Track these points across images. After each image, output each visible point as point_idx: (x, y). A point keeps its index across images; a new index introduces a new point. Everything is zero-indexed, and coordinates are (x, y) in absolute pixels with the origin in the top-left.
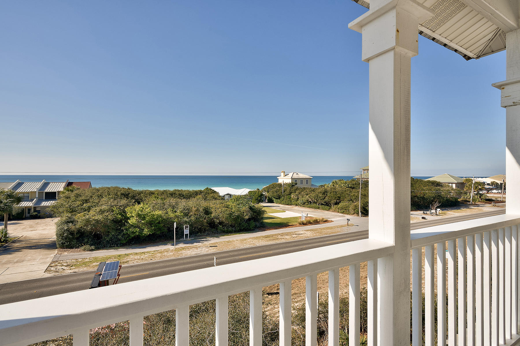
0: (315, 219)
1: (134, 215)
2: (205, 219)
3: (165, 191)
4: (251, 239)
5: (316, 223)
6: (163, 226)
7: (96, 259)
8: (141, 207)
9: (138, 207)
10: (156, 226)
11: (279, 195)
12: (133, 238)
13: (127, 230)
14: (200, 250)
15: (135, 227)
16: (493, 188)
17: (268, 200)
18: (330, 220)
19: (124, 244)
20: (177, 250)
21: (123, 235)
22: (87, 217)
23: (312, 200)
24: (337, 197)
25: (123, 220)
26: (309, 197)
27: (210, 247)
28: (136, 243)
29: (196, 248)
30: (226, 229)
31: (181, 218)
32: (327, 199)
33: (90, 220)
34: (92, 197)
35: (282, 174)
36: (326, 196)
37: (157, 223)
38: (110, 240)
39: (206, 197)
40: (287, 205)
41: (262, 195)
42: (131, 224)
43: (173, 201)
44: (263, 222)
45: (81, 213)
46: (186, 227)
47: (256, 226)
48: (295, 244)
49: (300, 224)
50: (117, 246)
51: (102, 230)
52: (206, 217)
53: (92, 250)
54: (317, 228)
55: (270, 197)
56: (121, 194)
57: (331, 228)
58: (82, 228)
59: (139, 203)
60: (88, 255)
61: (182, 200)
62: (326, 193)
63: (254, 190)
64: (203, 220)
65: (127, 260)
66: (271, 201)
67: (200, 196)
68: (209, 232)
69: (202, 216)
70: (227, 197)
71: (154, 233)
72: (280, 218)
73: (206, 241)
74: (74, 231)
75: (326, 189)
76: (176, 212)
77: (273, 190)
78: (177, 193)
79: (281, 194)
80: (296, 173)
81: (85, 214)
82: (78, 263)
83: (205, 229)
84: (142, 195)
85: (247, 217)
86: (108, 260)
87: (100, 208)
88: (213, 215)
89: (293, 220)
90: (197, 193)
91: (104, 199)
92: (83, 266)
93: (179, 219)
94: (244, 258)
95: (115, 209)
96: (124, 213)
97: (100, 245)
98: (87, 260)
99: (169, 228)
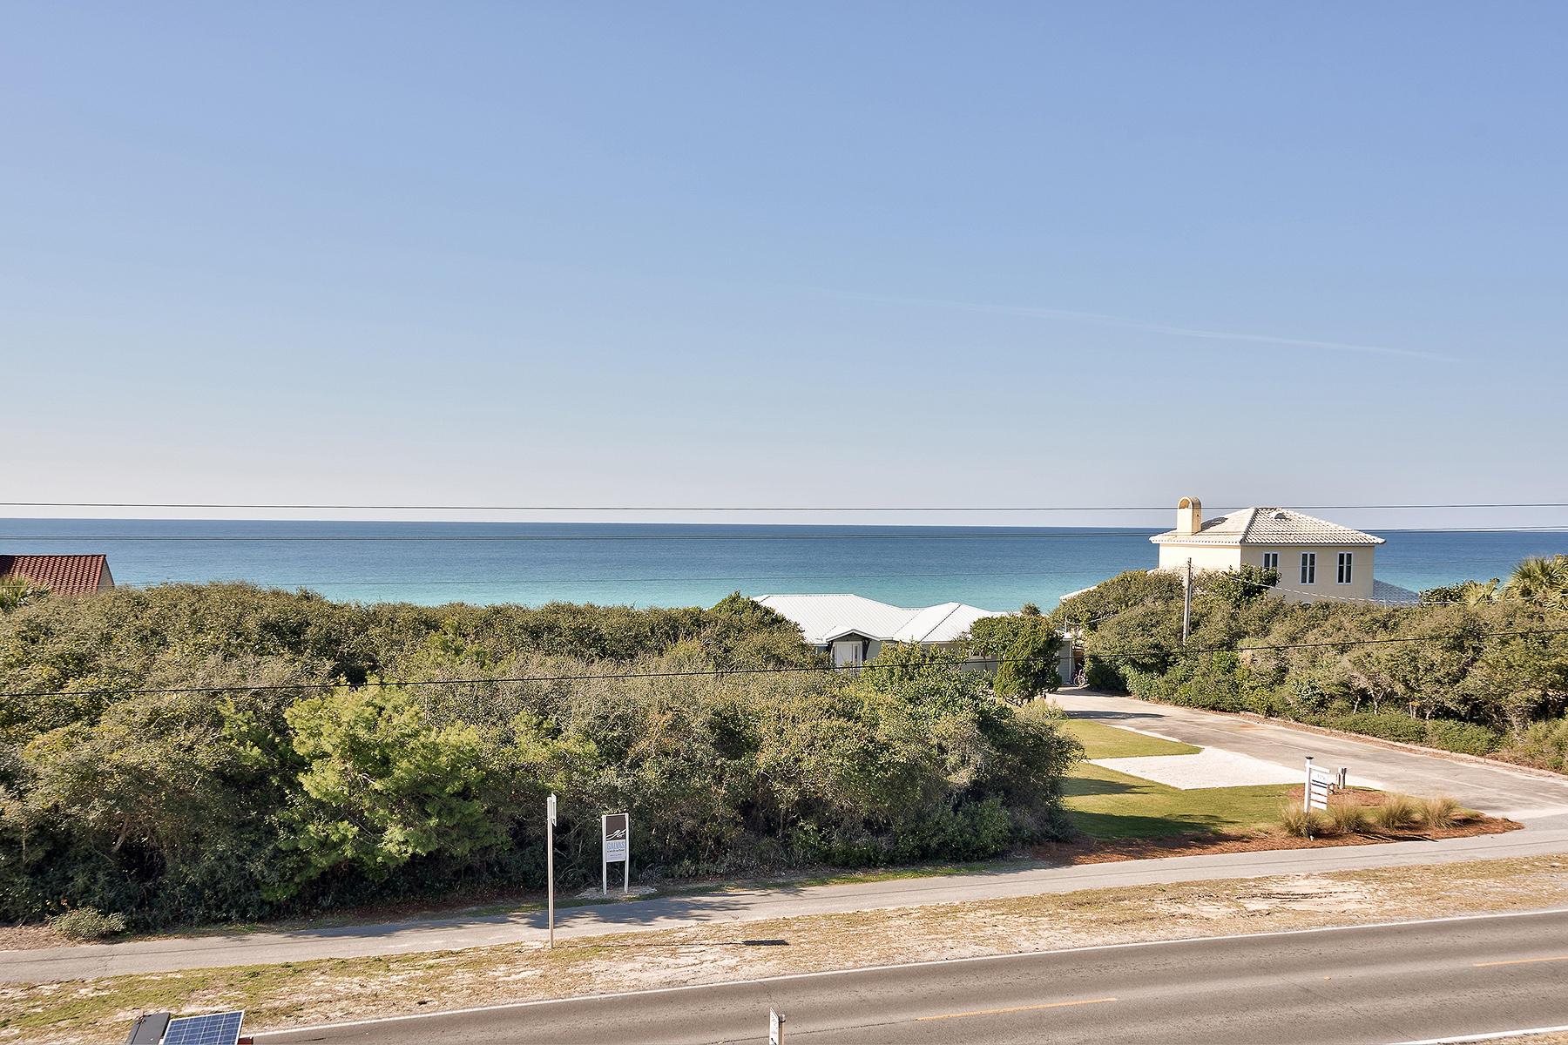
0: (1392, 803)
1: (329, 749)
2: (719, 779)
3: (497, 611)
4: (989, 912)
5: (1400, 833)
6: (488, 811)
7: (130, 989)
8: (369, 704)
9: (349, 703)
10: (451, 812)
11: (1161, 648)
12: (327, 878)
13: (293, 831)
14: (691, 960)
15: (337, 815)
17: (1090, 679)
18: (1497, 815)
19: (279, 908)
20: (562, 954)
21: (274, 857)
22: (85, 750)
23: (1376, 685)
24: (1551, 668)
25: (274, 772)
26: (1358, 663)
27: (748, 943)
28: (340, 906)
29: (671, 946)
30: (837, 844)
31: (583, 773)
32: (1474, 682)
33: (101, 767)
34: (107, 639)
35: (1185, 518)
36: (1474, 660)
37: (457, 794)
38: (204, 883)
39: (726, 651)
40: (1214, 709)
41: (1054, 643)
42: (314, 795)
43: (541, 669)
44: (1061, 811)
45: (53, 727)
46: (615, 824)
47: (1016, 830)
48: (1264, 956)
49: (1292, 830)
50: (243, 917)
51: (164, 826)
52: (723, 769)
53: (111, 937)
54: (1414, 861)
55: (1105, 656)
56: (265, 627)
57: (1508, 869)
58: (57, 811)
59: (357, 679)
60: (93, 963)
61: (594, 667)
62: (1476, 643)
63: (1005, 614)
64: (706, 788)
65: (295, 1000)
66: (1107, 681)
67: (694, 645)
68: (742, 857)
69: (701, 763)
70: (845, 655)
71: (438, 850)
72: (1164, 790)
73: (725, 907)
74: (16, 829)
75: (1471, 619)
76: (556, 733)
77: (1125, 614)
78: (565, 623)
79: (1173, 641)
80: (1274, 514)
81: (73, 734)
82: (39, 1010)
83: (718, 841)
84: (374, 631)
85: (962, 778)
86: (194, 996)
87: (153, 702)
88: (763, 759)
89: (1252, 808)
90: (672, 628)
91: (170, 651)
92: (62, 1024)
93: (576, 776)
94: (943, 1022)
95: (227, 709)
96: (279, 732)
97: (155, 912)
98: (83, 991)
99: (520, 824)
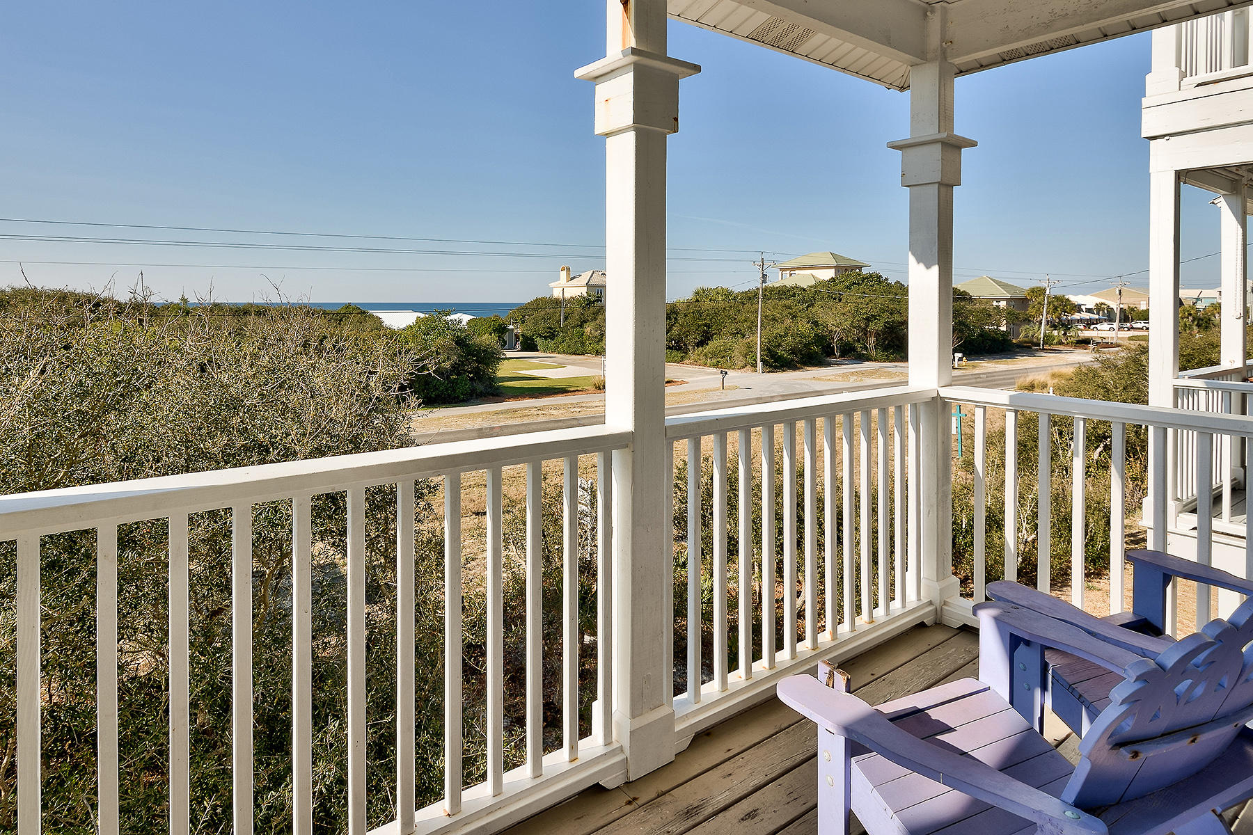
4: (455, 418)
11: (552, 329)
16: (1099, 319)
17: (522, 345)
18: (679, 380)
24: (702, 325)
35: (563, 276)
36: (675, 323)
40: (574, 354)
44: (498, 386)
49: (596, 388)
55: (529, 334)
62: (675, 316)
66: (529, 345)
72: (546, 379)
75: (674, 307)
77: (536, 315)
79: (557, 325)
80: (601, 273)
85: (447, 365)
89: (582, 382)
